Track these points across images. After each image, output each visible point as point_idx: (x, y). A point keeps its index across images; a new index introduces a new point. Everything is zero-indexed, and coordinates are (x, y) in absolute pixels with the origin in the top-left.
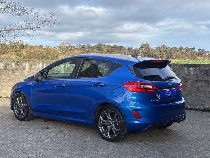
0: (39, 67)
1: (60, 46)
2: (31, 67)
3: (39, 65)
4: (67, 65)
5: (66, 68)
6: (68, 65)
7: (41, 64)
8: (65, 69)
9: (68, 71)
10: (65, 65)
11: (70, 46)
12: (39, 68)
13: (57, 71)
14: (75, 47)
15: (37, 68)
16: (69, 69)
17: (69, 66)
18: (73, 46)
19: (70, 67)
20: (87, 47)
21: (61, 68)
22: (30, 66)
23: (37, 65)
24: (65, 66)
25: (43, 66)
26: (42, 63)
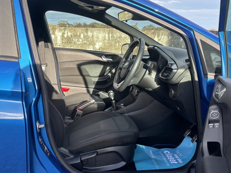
1: (58, 23)
4: (66, 32)
5: (65, 38)
6: (68, 32)
8: (62, 39)
9: (67, 42)
10: (63, 33)
11: (68, 24)
14: (72, 24)
16: (70, 39)
17: (69, 34)
18: (71, 24)
19: (71, 36)
20: (83, 25)
21: (57, 37)
24: (63, 34)
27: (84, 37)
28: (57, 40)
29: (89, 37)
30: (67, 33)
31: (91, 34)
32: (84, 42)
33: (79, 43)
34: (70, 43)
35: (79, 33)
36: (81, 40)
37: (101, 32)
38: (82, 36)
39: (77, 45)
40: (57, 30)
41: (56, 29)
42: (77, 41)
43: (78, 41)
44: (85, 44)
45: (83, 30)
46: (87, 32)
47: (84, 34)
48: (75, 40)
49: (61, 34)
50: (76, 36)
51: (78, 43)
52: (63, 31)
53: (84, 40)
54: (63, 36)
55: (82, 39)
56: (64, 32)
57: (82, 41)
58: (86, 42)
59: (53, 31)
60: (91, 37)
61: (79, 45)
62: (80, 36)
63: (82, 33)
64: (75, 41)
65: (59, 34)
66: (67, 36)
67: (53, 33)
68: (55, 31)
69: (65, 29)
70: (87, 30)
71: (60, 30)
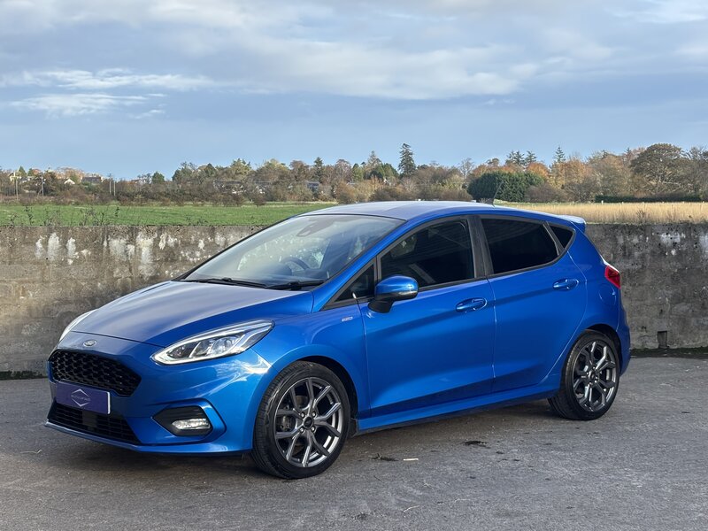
0: (46, 249)
2: (11, 250)
3: (45, 243)
4: (163, 237)
5: (161, 251)
6: (168, 237)
7: (54, 241)
8: (154, 254)
9: (166, 260)
10: (155, 240)
12: (45, 255)
13: (121, 263)
15: (38, 255)
16: (172, 252)
17: (172, 241)
19: (176, 245)
21: (140, 250)
22: (7, 248)
23: (39, 244)
24: (157, 241)
25: (65, 247)
26: (58, 235)
27: (206, 246)
28: (140, 255)
29: (219, 246)
30: (167, 240)
31: (223, 239)
32: (205, 257)
33: (195, 259)
34: (173, 261)
35: (196, 238)
36: (198, 254)
38: (201, 245)
39: (190, 264)
40: (140, 233)
41: (137, 230)
42: (190, 256)
43: (192, 255)
45: (205, 232)
46: (213, 236)
47: (207, 240)
48: (185, 254)
49: (150, 241)
50: (186, 244)
51: (191, 259)
52: (156, 235)
53: (207, 254)
54: (155, 246)
55: (201, 251)
56: (158, 237)
57: (202, 256)
59: (131, 234)
60: (221, 245)
61: (194, 264)
62: (197, 243)
63: (201, 237)
64: (186, 257)
65: (145, 243)
66: (167, 245)
67: (132, 241)
68: (136, 235)
69: (161, 229)
70: (212, 231)
71: (149, 233)
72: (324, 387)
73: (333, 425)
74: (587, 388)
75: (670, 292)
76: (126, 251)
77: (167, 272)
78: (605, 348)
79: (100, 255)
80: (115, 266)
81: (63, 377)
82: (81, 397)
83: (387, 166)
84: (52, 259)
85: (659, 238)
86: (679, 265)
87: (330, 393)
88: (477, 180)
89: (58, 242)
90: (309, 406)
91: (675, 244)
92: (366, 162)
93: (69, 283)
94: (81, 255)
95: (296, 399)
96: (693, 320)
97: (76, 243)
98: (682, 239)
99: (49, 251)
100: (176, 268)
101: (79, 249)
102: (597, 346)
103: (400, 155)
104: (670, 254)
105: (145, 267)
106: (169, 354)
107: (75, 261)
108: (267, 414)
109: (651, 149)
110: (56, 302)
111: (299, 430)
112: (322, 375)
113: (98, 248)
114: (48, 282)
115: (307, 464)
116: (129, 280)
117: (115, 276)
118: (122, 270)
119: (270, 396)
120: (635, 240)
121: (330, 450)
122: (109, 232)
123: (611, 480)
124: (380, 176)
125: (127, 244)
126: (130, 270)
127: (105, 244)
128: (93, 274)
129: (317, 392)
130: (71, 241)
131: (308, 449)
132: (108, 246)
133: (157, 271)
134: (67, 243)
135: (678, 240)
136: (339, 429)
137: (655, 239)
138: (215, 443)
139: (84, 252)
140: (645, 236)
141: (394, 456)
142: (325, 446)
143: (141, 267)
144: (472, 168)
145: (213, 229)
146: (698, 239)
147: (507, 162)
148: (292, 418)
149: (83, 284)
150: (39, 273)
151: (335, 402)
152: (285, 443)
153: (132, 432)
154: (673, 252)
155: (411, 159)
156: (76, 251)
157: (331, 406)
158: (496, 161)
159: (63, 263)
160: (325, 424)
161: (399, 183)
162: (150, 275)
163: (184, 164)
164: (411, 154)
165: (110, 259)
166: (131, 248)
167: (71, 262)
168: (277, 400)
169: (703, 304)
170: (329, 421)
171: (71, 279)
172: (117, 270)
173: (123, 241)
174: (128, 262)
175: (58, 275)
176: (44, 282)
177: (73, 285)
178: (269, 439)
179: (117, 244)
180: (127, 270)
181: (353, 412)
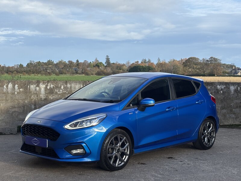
0: (8, 88)
3: (7, 86)
4: (49, 84)
5: (48, 90)
7: (10, 85)
8: (46, 91)
9: (50, 93)
12: (7, 90)
13: (34, 94)
15: (5, 90)
16: (52, 90)
17: (52, 86)
19: (53, 87)
21: (41, 89)
23: (5, 87)
24: (47, 86)
25: (14, 88)
26: (12, 83)
27: (64, 88)
28: (41, 91)
29: (68, 88)
30: (50, 86)
31: (70, 86)
32: (63, 92)
34: (52, 93)
35: (60, 85)
36: (61, 91)
37: (77, 84)
38: (62, 87)
39: (58, 94)
40: (41, 83)
42: (58, 91)
44: (64, 94)
45: (64, 83)
46: (66, 84)
47: (64, 86)
48: (56, 90)
49: (44, 86)
50: (57, 87)
51: (59, 93)
53: (64, 91)
54: (46, 88)
55: (62, 89)
56: (47, 84)
57: (62, 91)
58: (65, 92)
59: (38, 83)
60: (69, 87)
61: (60, 94)
62: (61, 87)
63: (62, 85)
64: (57, 92)
65: (42, 86)
66: (50, 87)
67: (38, 86)
68: (40, 84)
69: (48, 82)
70: (66, 83)
71: (44, 83)
72: (123, 138)
73: (126, 151)
74: (206, 138)
75: (220, 106)
76: (36, 89)
77: (50, 97)
78: (212, 125)
79: (27, 91)
80: (32, 95)
81: (27, 134)
82: (35, 141)
83: (101, 63)
84: (10, 92)
85: (217, 87)
86: (223, 96)
87: (125, 140)
88: (132, 68)
89: (12, 86)
90: (118, 145)
91: (222, 89)
92: (94, 61)
93: (15, 100)
94: (20, 91)
95: (114, 142)
96: (228, 115)
97: (18, 86)
98: (224, 87)
99: (9, 89)
100: (53, 96)
101: (19, 89)
102: (209, 124)
103: (106, 59)
104: (220, 92)
105: (42, 95)
106: (70, 126)
107: (18, 93)
108: (105, 147)
109: (189, 59)
110: (11, 107)
111: (115, 153)
112: (123, 134)
113: (26, 88)
114: (8, 100)
115: (118, 166)
116: (37, 100)
117: (32, 98)
118: (34, 96)
119: (106, 141)
120: (209, 88)
121: (125, 161)
122: (30, 82)
123: (225, 171)
124: (98, 66)
125: (36, 87)
126: (37, 96)
127: (28, 87)
128: (24, 97)
129: (121, 139)
130: (16, 86)
131: (118, 160)
132: (29, 88)
133: (47, 96)
134: (15, 86)
135: (223, 88)
136: (128, 153)
137: (216, 87)
138: (87, 158)
139: (21, 89)
140: (212, 86)
141: (145, 163)
142: (123, 159)
143: (41, 95)
144: (130, 64)
145: (67, 82)
146: (229, 87)
147: (141, 62)
148: (113, 149)
149: (20, 101)
150: (5, 97)
151: (127, 143)
152: (110, 158)
153: (56, 154)
154: (221, 92)
155: (109, 61)
156: (18, 89)
157: (125, 145)
158: (138, 62)
159: (13, 94)
160: (124, 151)
161: (105, 69)
162: (44, 98)
163: (31, 61)
164: (109, 59)
165: (30, 92)
166: (38, 88)
167: (16, 93)
168: (108, 142)
169: (231, 110)
170: (125, 150)
171: (16, 99)
172: (33, 96)
173: (35, 86)
174: (36, 93)
175: (12, 98)
176: (7, 100)
177: (17, 101)
178: (106, 156)
179: (33, 87)
180: (36, 96)
181: (133, 147)
